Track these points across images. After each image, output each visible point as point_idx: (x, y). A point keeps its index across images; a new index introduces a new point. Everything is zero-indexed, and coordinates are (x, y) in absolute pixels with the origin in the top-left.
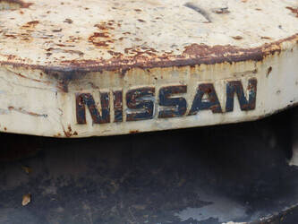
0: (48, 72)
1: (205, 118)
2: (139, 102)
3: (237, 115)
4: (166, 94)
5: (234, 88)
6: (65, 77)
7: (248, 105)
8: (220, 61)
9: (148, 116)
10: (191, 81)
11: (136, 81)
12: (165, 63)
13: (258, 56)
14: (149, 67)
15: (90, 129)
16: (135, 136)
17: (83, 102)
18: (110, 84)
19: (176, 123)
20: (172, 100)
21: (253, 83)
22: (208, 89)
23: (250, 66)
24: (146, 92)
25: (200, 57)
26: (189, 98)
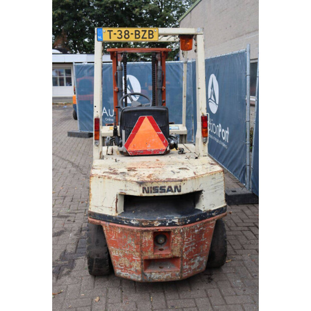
0: (137, 182)
1: (170, 193)
2: (155, 189)
3: (177, 193)
4: (161, 188)
5: (176, 187)
6: (140, 183)
7: (179, 191)
8: (173, 181)
9: (157, 192)
10: (167, 185)
11: (155, 185)
12: (161, 181)
13: (181, 181)
14: (157, 182)
15: (145, 194)
16: (155, 196)
17: (144, 188)
18: (149, 185)
19: (163, 194)
20: (162, 189)
21: (180, 186)
22: (170, 187)
23: (179, 183)
24: (157, 187)
25: (169, 180)
26: (166, 189)
